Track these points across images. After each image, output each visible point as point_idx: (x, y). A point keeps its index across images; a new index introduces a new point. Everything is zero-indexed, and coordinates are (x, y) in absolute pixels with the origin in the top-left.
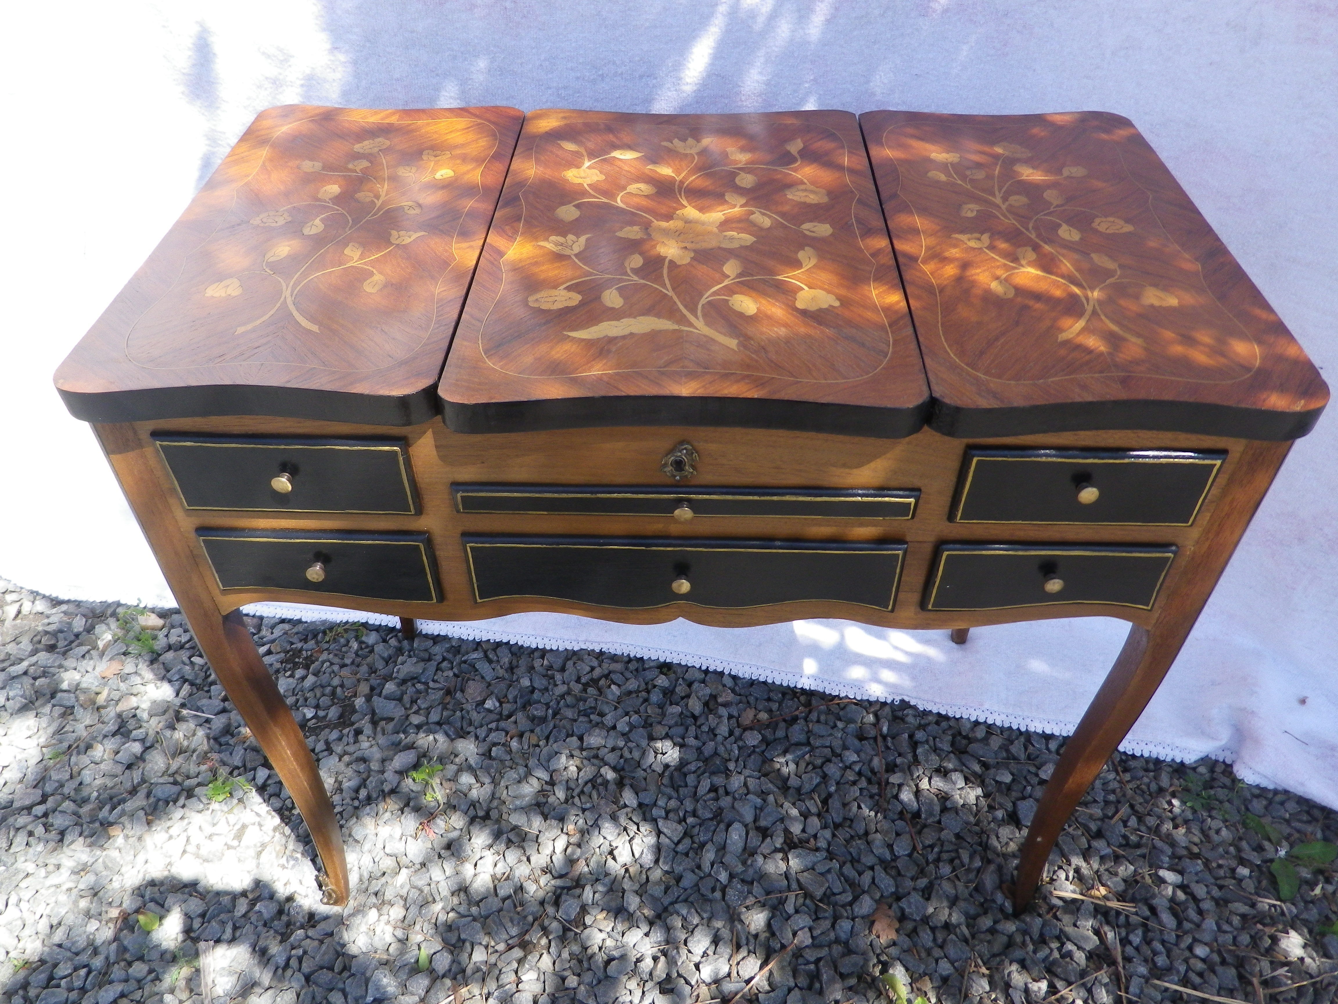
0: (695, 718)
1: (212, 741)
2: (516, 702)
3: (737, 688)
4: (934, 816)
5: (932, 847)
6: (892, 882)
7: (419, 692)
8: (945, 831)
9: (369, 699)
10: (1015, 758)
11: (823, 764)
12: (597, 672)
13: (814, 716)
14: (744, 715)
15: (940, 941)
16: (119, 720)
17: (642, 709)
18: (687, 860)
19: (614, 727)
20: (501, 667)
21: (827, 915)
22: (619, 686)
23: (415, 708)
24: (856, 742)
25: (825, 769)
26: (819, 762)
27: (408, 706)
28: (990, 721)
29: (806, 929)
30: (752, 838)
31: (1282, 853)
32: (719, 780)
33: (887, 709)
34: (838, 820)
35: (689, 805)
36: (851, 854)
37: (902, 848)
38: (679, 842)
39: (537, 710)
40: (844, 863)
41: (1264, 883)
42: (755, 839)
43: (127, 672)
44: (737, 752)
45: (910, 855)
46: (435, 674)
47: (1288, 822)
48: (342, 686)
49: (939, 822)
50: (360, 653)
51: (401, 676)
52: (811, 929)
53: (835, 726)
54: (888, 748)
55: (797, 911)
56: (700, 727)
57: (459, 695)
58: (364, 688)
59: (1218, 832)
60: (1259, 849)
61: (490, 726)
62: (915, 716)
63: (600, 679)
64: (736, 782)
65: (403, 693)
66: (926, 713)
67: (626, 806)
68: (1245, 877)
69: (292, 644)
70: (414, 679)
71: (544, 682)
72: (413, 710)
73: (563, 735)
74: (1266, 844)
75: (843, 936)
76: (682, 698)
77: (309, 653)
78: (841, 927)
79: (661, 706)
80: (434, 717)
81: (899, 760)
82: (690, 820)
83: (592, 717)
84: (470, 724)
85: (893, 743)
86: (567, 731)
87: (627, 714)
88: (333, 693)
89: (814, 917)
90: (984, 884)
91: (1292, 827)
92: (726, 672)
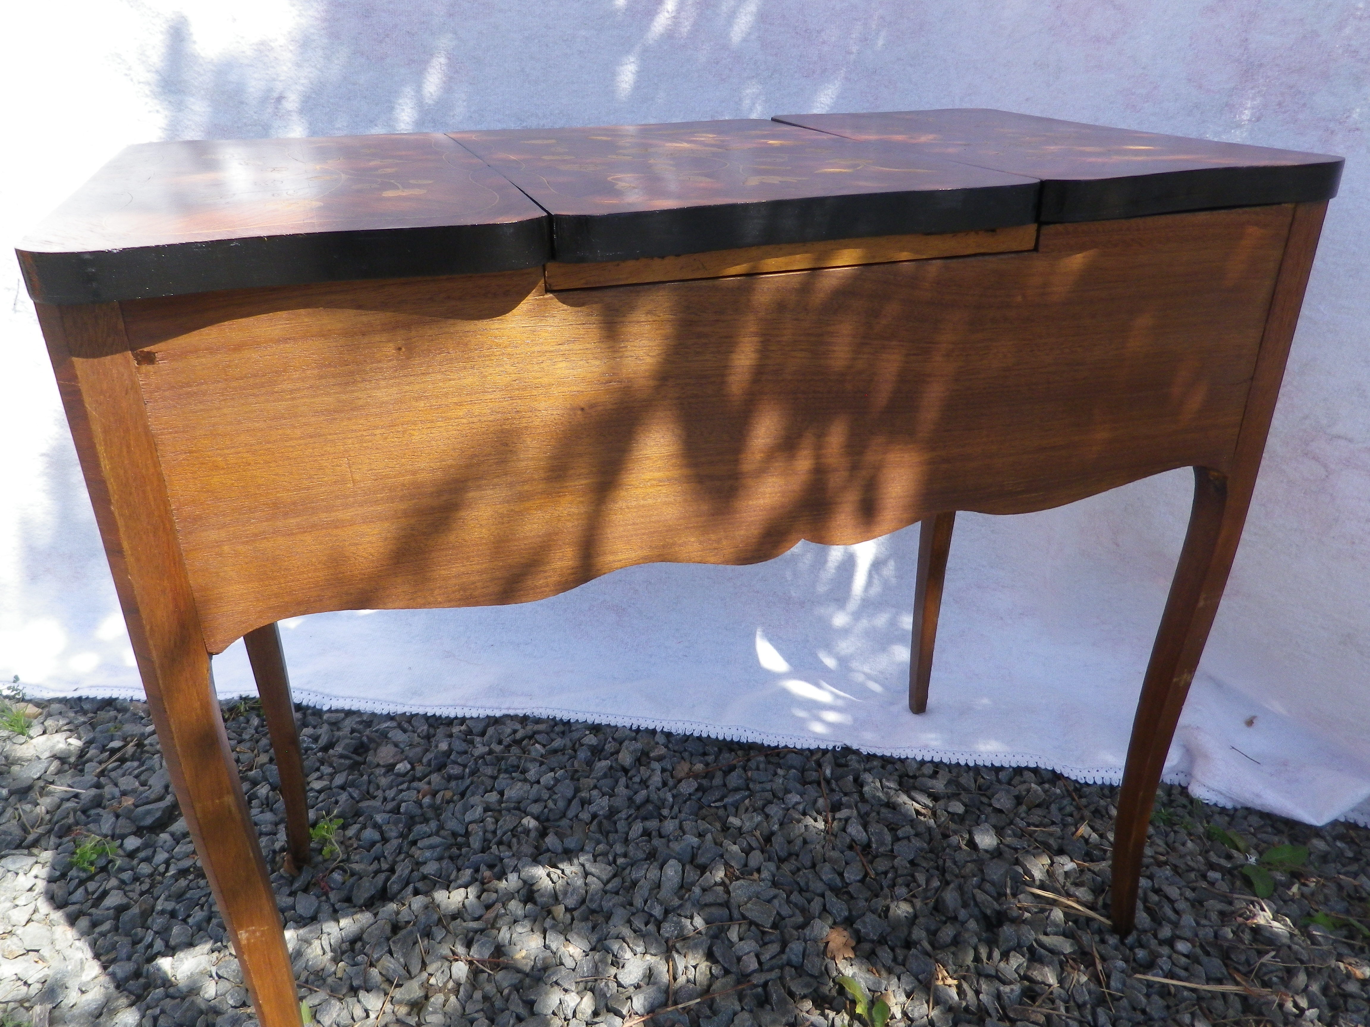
0: (625, 771)
1: (79, 813)
2: (430, 765)
3: (670, 746)
4: (886, 845)
5: (886, 873)
6: (844, 906)
7: (322, 760)
8: (899, 858)
10: (965, 789)
11: (764, 806)
12: (520, 734)
13: (752, 764)
14: (679, 767)
15: (900, 958)
17: (568, 765)
18: (617, 897)
19: (538, 782)
20: (417, 735)
21: (775, 939)
22: (544, 746)
23: (317, 774)
24: (798, 786)
25: (767, 810)
26: (760, 803)
27: (309, 772)
28: (936, 759)
29: (752, 954)
30: (689, 872)
31: (1253, 860)
32: (652, 824)
33: (829, 755)
34: (783, 854)
35: (619, 848)
36: (798, 884)
37: (853, 875)
38: (608, 881)
39: (453, 769)
40: (791, 893)
41: (1238, 883)
42: (692, 874)
44: (671, 799)
45: (862, 881)
47: (1254, 835)
49: (892, 851)
50: (261, 729)
52: (757, 956)
53: (775, 774)
54: (832, 790)
55: (741, 939)
56: (631, 779)
59: (1184, 844)
60: (1229, 857)
61: (400, 788)
62: (859, 762)
63: (523, 739)
64: (670, 826)
66: (871, 757)
67: (548, 850)
68: (1217, 880)
71: (463, 745)
72: (316, 776)
73: (481, 791)
74: (1235, 853)
75: (794, 959)
76: (612, 754)
78: (791, 949)
79: (590, 764)
80: (339, 780)
81: (845, 799)
82: (620, 861)
83: (514, 774)
84: (378, 787)
85: (837, 785)
86: (486, 788)
87: (552, 770)
89: (761, 942)
90: (944, 901)
91: (1259, 839)
92: (659, 730)
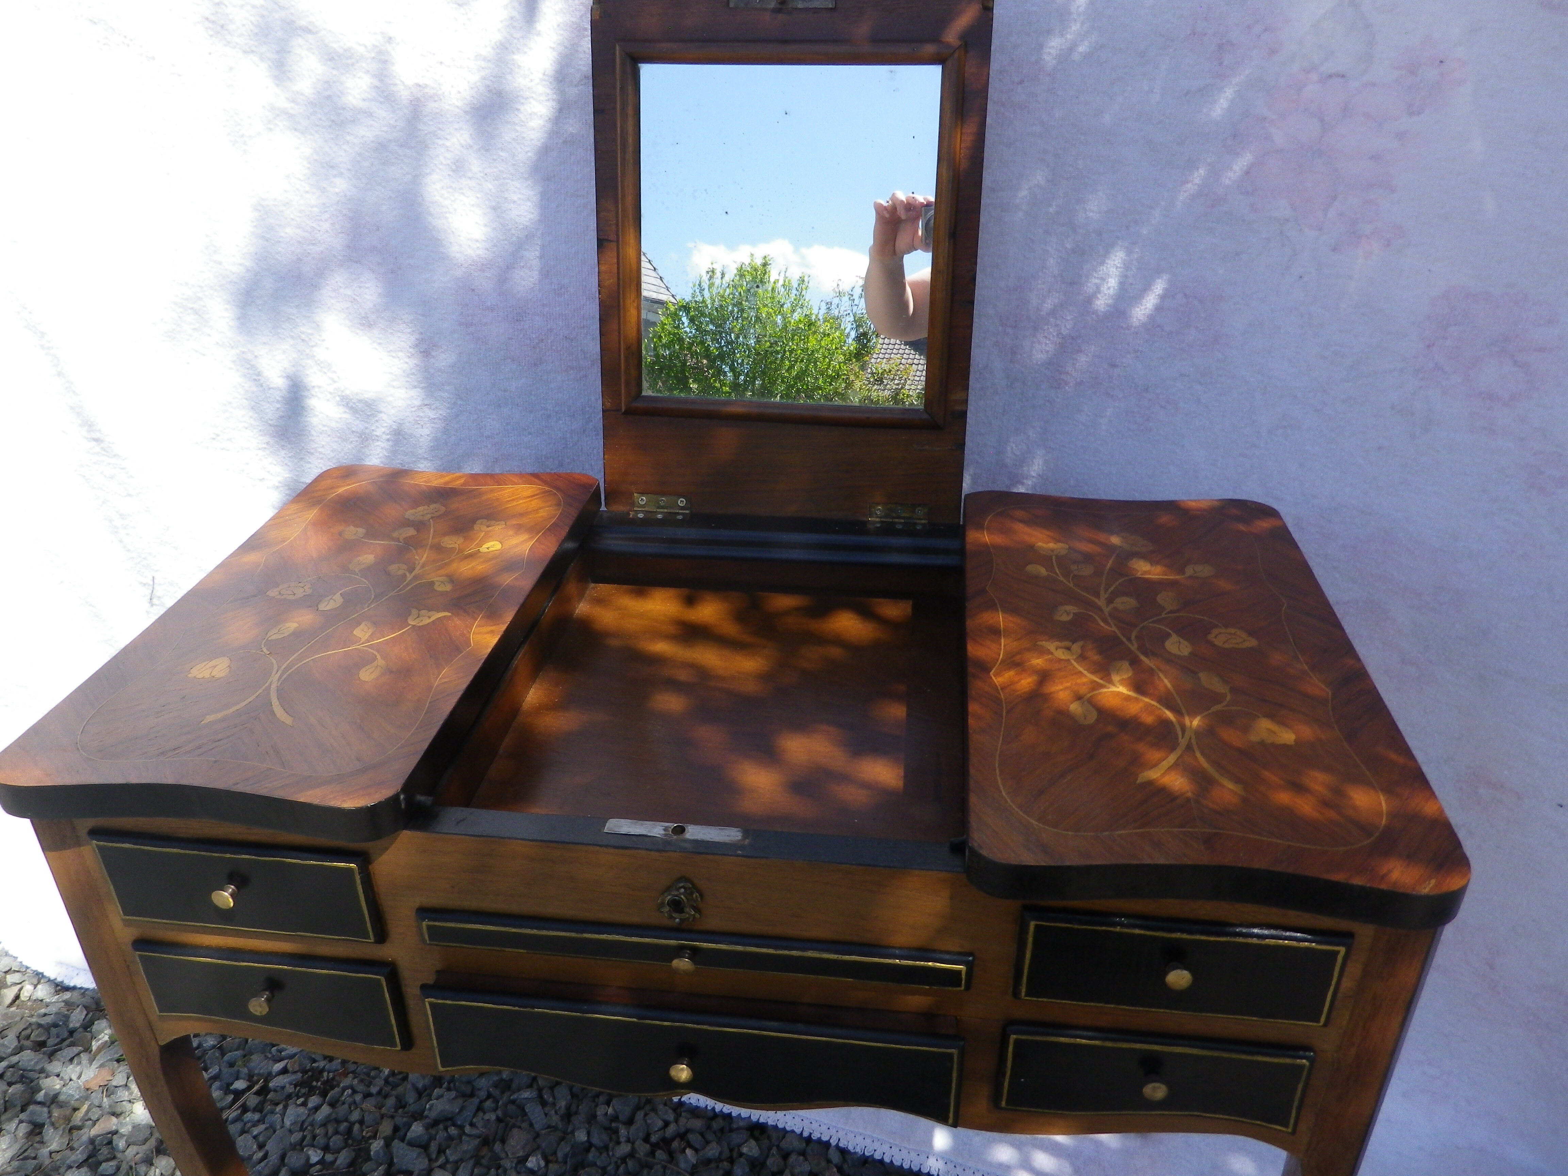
2: (565, 1163)
3: (845, 1167)
7: (450, 1138)
9: (388, 1144)
12: (672, 1129)
16: (91, 1147)
20: (556, 1112)
22: (696, 1150)
23: (442, 1160)
27: (434, 1156)
43: (114, 1083)
46: (475, 1115)
48: (361, 1122)
50: (391, 1079)
51: (433, 1115)
57: (497, 1147)
58: (386, 1128)
63: (673, 1139)
65: (432, 1138)
69: (314, 1061)
70: (447, 1120)
71: (605, 1137)
72: (439, 1163)
77: (331, 1075)
88: (349, 1131)
92: (833, 1142)
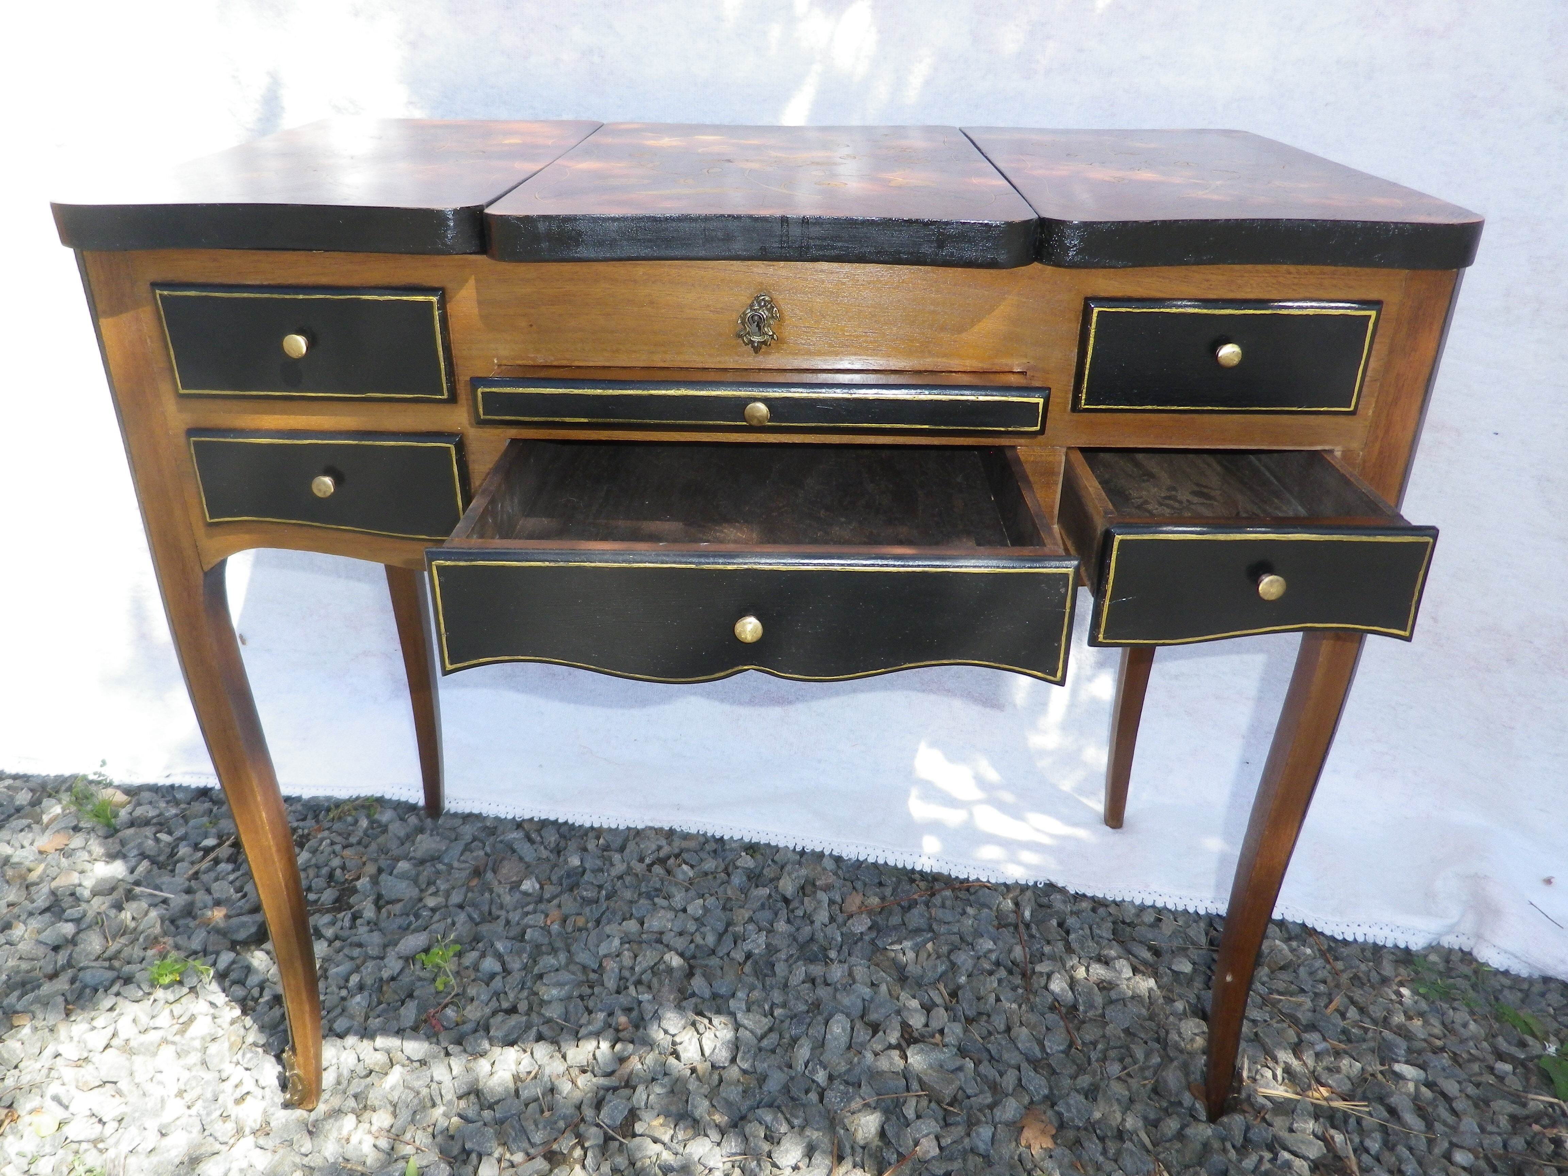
0: (786, 901)
1: (167, 922)
2: (561, 885)
3: (840, 872)
4: (1096, 1008)
5: (1094, 1044)
6: (1044, 1082)
7: (438, 872)
8: (1111, 1025)
9: (375, 880)
10: (1193, 943)
11: (950, 952)
12: (666, 850)
13: (937, 900)
14: (848, 900)
15: (1112, 1152)
16: (52, 898)
17: (720, 891)
18: (773, 1056)
19: (684, 910)
20: (545, 848)
21: (958, 1119)
22: (692, 867)
23: (432, 889)
24: (991, 929)
25: (952, 957)
26: (945, 949)
27: (424, 886)
28: (1159, 904)
29: (932, 1136)
30: (858, 1030)
31: (1552, 1049)
32: (817, 970)
33: (1029, 893)
34: (971, 1013)
35: (777, 996)
36: (989, 1051)
37: (1055, 1045)
38: (763, 1037)
39: (586, 890)
40: (980, 1062)
41: (1534, 1080)
42: (862, 1034)
43: (72, 846)
44: (839, 939)
45: (1066, 1052)
46: (462, 854)
47: (1555, 1018)
48: (343, 868)
49: (1103, 1016)
50: (370, 832)
51: (419, 855)
52: (937, 1138)
53: (964, 913)
54: (1032, 936)
55: (919, 1117)
56: (793, 911)
57: (489, 875)
58: (371, 869)
59: (1465, 1025)
60: (1523, 1045)
61: (525, 910)
62: (1065, 902)
63: (668, 858)
64: (837, 972)
65: (418, 875)
66: (1078, 897)
67: (693, 995)
68: (1507, 1073)
70: (435, 858)
71: (599, 863)
72: (430, 891)
73: (618, 917)
74: (1530, 1040)
75: (982, 1147)
76: (771, 880)
77: (306, 831)
78: (978, 1134)
79: (744, 891)
80: (456, 898)
81: (1047, 949)
82: (778, 1012)
83: (656, 900)
84: (501, 907)
85: (1038, 929)
86: (623, 914)
87: (702, 896)
89: (942, 1123)
90: (1165, 1082)
91: (1560, 1023)
92: (827, 853)
